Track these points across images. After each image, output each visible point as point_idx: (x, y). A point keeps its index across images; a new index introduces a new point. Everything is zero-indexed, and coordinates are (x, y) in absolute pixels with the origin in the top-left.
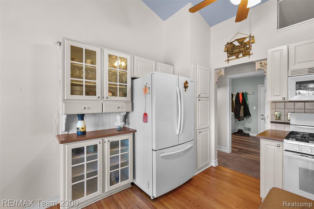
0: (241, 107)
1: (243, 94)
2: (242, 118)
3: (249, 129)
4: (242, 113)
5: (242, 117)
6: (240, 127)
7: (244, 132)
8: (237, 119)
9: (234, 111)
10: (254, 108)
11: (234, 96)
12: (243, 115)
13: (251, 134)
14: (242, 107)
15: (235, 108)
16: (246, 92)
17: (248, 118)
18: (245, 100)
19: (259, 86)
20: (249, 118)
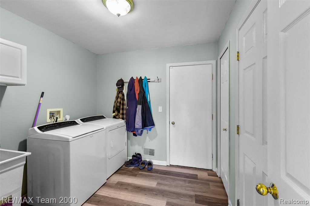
0: (136, 108)
1: (141, 80)
2: (140, 131)
3: (152, 153)
4: (138, 123)
5: (139, 129)
6: (137, 149)
7: (143, 159)
8: (131, 132)
9: (125, 117)
10: (160, 109)
11: (125, 84)
12: (141, 124)
13: (155, 162)
14: (139, 108)
15: (126, 110)
16: (145, 77)
17: (150, 129)
18: (145, 92)
19: (168, 65)
20: (152, 129)
